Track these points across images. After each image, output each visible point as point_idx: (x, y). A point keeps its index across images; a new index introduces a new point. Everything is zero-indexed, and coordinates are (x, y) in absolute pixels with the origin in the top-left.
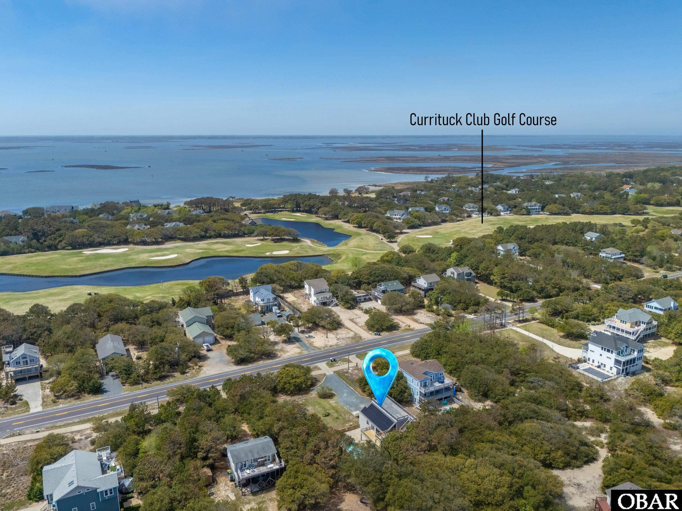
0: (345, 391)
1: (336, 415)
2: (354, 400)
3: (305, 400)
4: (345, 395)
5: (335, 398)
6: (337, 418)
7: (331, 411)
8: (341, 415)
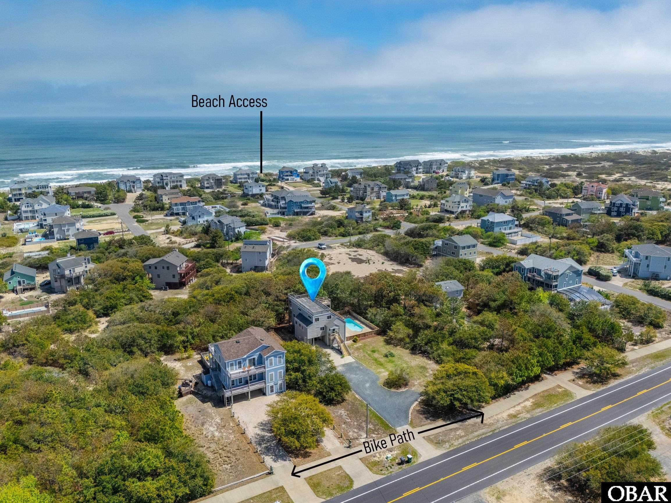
0: (368, 392)
1: (376, 355)
2: (353, 376)
3: (426, 376)
4: (367, 385)
5: (381, 381)
6: (374, 351)
7: (383, 360)
8: (369, 355)
